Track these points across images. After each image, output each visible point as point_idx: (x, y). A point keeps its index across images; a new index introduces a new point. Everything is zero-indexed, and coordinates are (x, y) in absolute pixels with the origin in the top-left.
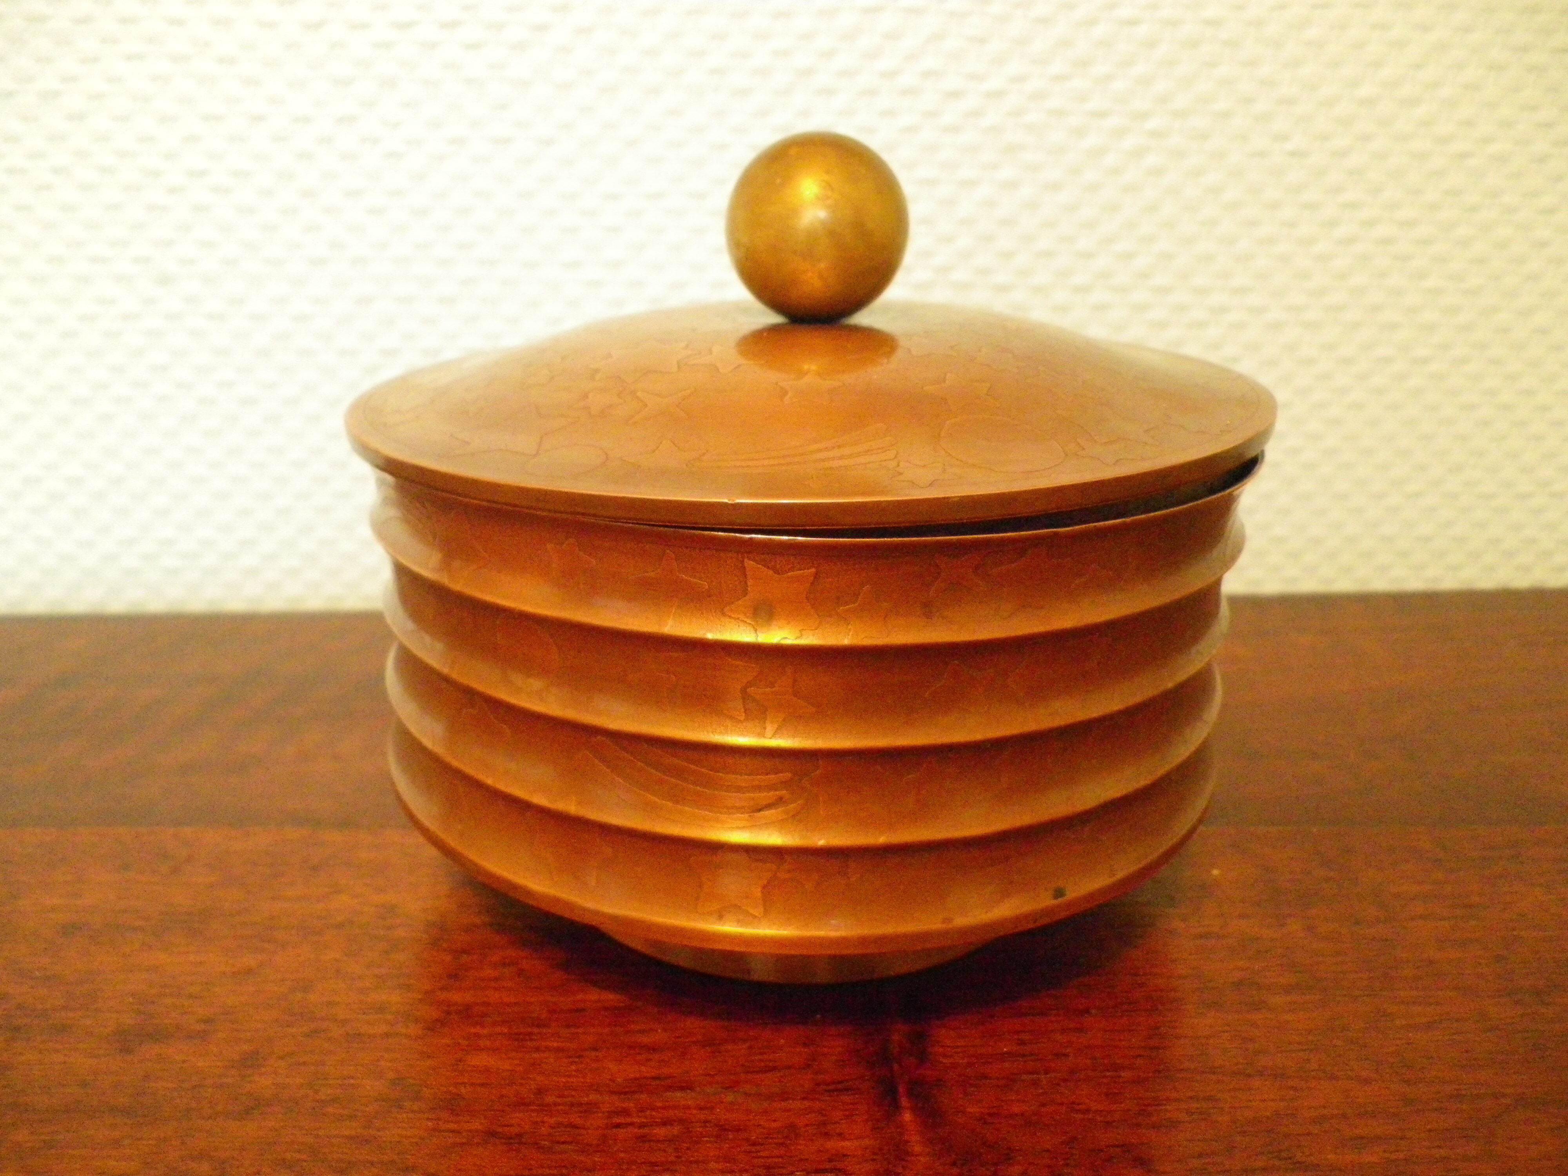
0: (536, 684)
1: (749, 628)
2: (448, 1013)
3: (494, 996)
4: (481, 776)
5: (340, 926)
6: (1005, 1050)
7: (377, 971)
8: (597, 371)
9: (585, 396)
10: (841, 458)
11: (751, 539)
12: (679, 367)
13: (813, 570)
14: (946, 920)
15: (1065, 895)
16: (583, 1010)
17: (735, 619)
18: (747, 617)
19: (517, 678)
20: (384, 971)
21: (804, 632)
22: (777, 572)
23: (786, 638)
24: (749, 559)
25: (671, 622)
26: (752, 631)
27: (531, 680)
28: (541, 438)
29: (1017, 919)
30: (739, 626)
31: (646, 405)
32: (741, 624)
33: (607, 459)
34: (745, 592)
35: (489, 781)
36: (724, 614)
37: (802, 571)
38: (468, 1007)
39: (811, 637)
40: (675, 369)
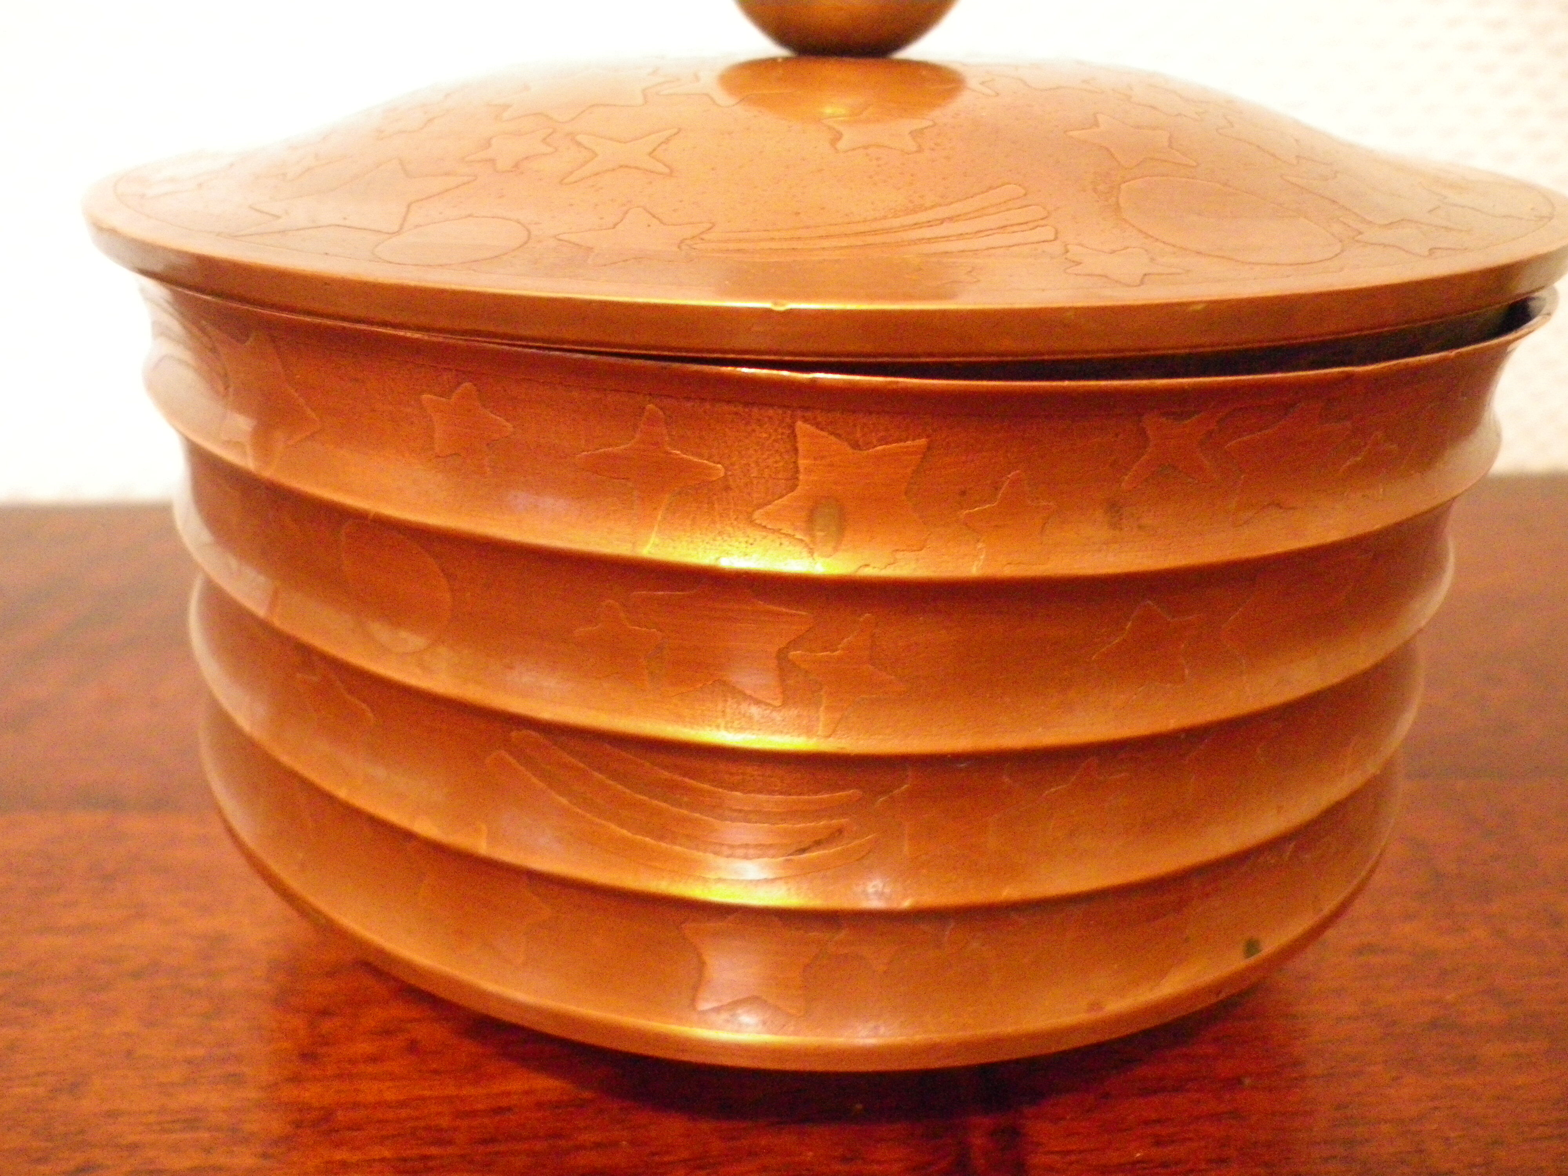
0: (414, 641)
1: (798, 548)
2: (298, 1125)
3: (369, 1091)
4: (328, 784)
5: (136, 975)
6: (1138, 1155)
7: (189, 1052)
8: (506, 107)
9: (488, 143)
10: (961, 236)
11: (814, 381)
12: (645, 96)
13: (923, 441)
14: (1095, 1006)
15: (1261, 951)
16: (509, 1109)
17: (774, 531)
18: (795, 529)
19: (381, 631)
20: (201, 1052)
21: (899, 555)
22: (856, 446)
23: (867, 565)
24: (805, 420)
25: (654, 539)
26: (805, 554)
27: (403, 634)
28: (409, 206)
29: (1196, 994)
30: (781, 544)
31: (596, 155)
32: (785, 541)
33: (529, 237)
34: (793, 482)
35: (342, 793)
36: (751, 522)
37: (902, 444)
38: (327, 1115)
39: (913, 565)
40: (640, 100)
